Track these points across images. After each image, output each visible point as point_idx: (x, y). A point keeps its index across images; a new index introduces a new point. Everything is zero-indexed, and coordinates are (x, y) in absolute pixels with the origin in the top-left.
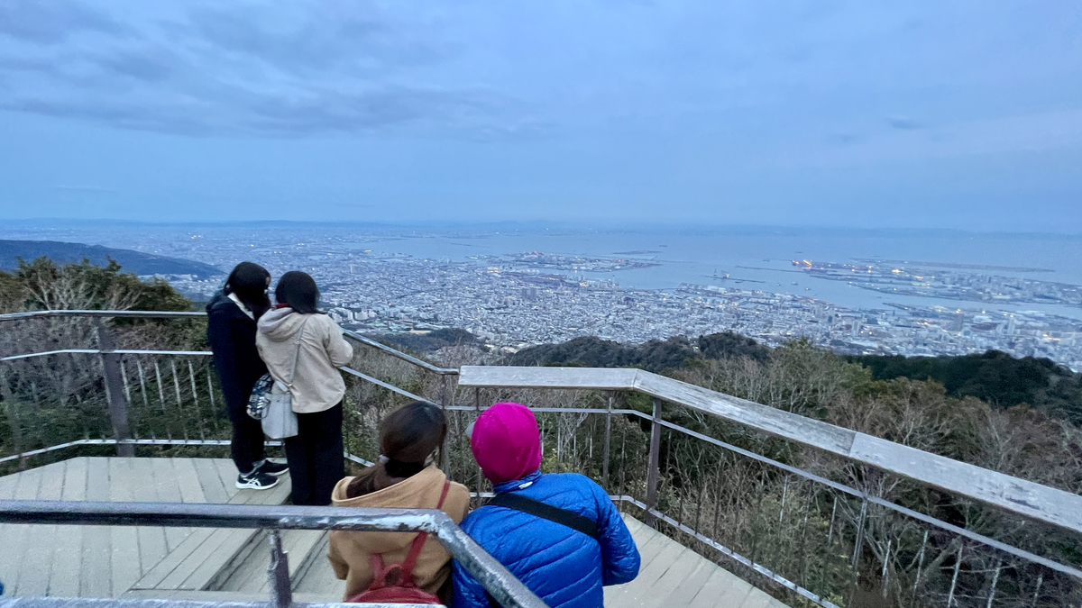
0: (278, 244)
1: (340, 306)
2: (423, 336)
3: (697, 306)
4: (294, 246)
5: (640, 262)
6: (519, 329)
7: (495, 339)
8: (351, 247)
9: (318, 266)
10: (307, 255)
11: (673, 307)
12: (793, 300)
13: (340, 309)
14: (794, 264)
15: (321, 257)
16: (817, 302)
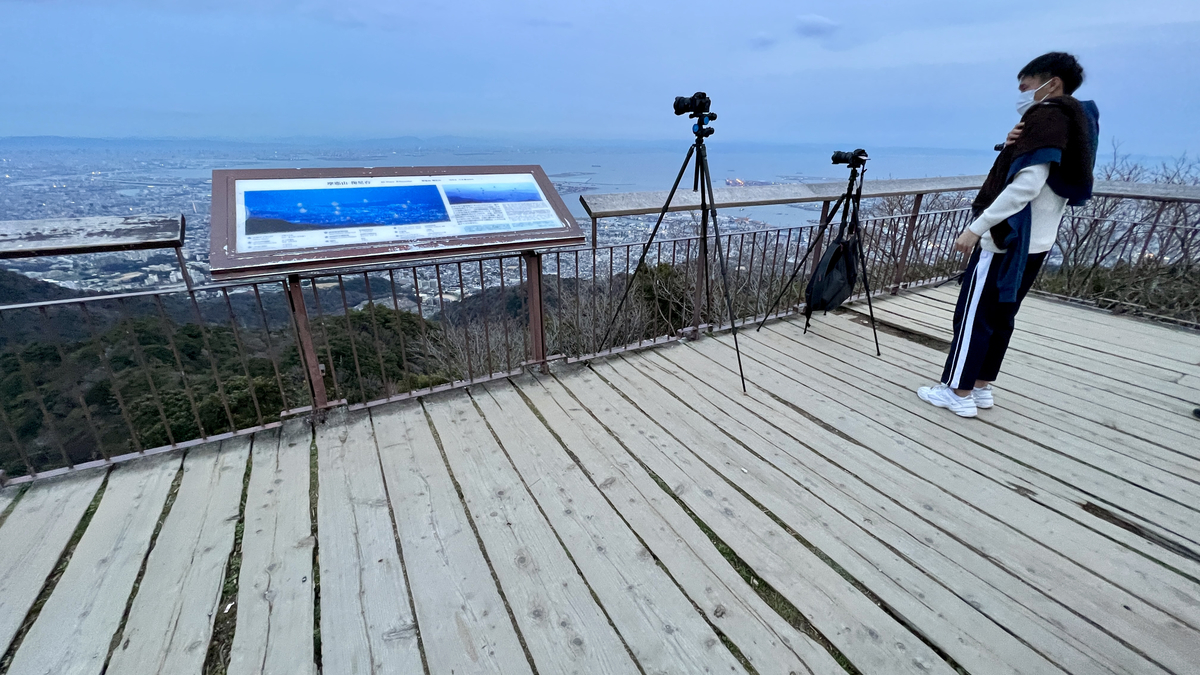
0: (54, 173)
1: (193, 258)
2: (330, 289)
3: (641, 233)
4: (83, 177)
5: (574, 185)
6: (450, 272)
7: (423, 286)
8: (183, 175)
9: (137, 205)
10: (113, 188)
11: (616, 235)
12: (731, 222)
13: (197, 264)
14: (728, 184)
15: (138, 191)
16: (752, 222)
